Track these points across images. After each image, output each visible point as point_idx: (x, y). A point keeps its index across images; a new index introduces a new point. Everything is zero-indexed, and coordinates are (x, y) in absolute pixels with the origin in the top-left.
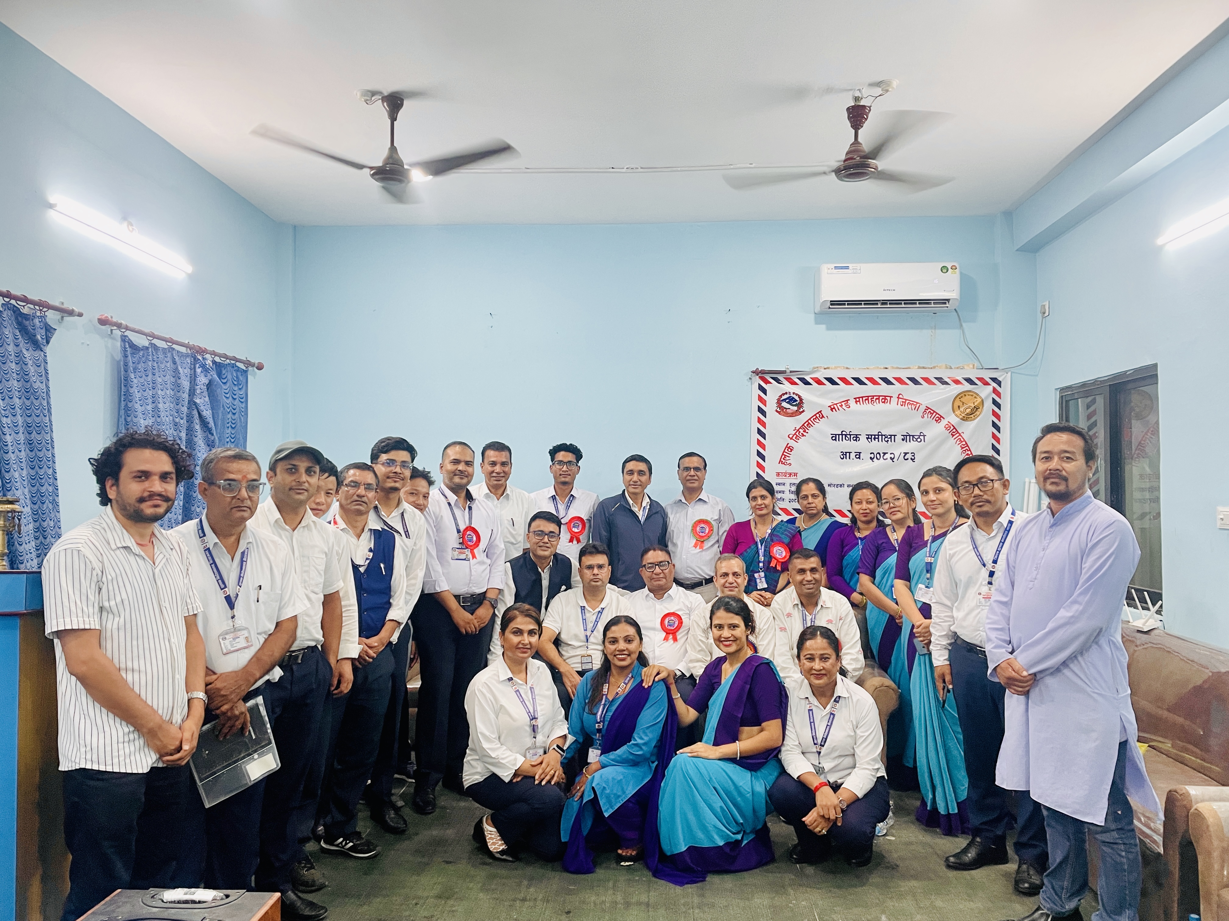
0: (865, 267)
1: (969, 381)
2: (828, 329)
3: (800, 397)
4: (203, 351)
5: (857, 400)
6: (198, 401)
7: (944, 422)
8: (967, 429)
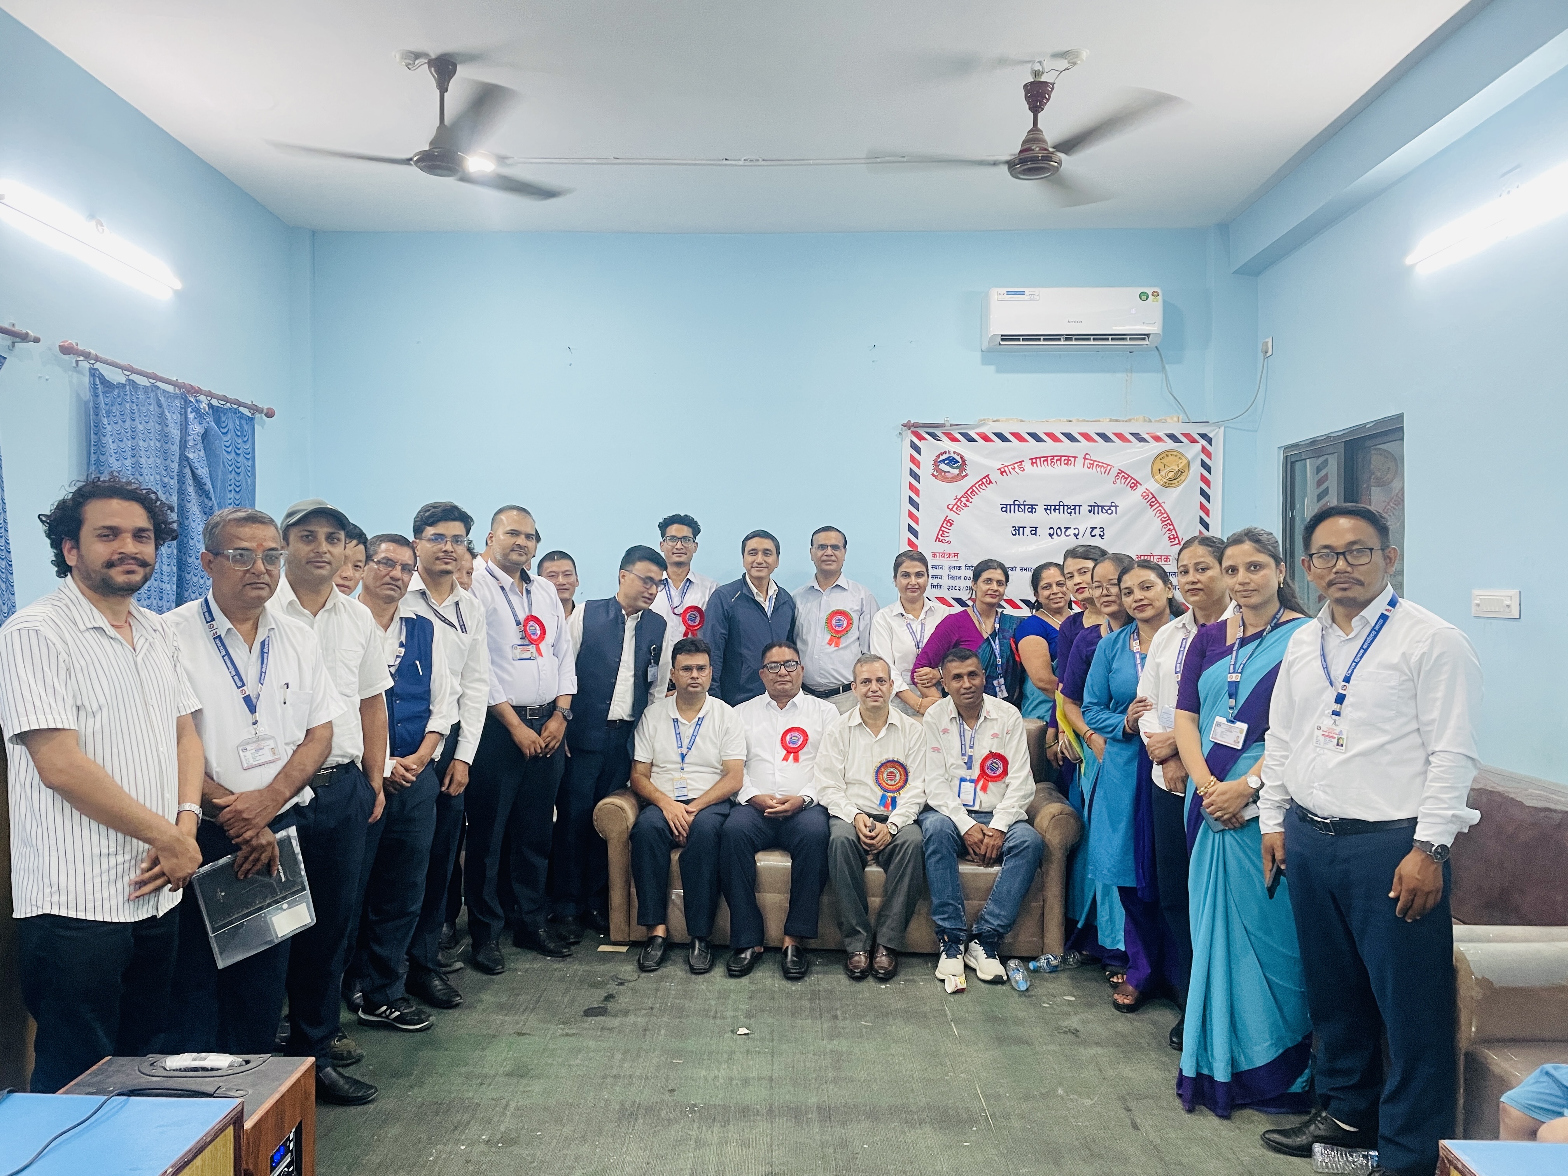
0: (1045, 292)
1: (1172, 437)
2: (998, 371)
3: (962, 457)
4: (197, 391)
5: (1034, 461)
6: (191, 456)
7: (1140, 490)
8: (1170, 498)
